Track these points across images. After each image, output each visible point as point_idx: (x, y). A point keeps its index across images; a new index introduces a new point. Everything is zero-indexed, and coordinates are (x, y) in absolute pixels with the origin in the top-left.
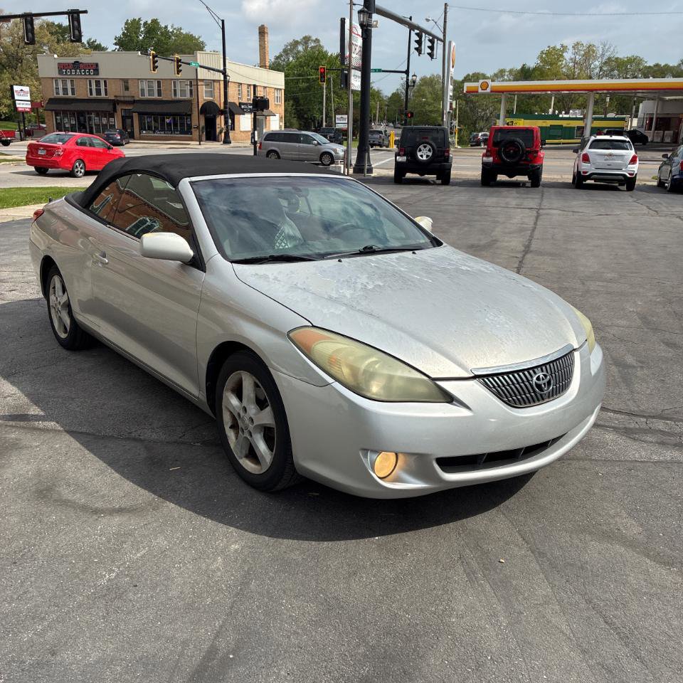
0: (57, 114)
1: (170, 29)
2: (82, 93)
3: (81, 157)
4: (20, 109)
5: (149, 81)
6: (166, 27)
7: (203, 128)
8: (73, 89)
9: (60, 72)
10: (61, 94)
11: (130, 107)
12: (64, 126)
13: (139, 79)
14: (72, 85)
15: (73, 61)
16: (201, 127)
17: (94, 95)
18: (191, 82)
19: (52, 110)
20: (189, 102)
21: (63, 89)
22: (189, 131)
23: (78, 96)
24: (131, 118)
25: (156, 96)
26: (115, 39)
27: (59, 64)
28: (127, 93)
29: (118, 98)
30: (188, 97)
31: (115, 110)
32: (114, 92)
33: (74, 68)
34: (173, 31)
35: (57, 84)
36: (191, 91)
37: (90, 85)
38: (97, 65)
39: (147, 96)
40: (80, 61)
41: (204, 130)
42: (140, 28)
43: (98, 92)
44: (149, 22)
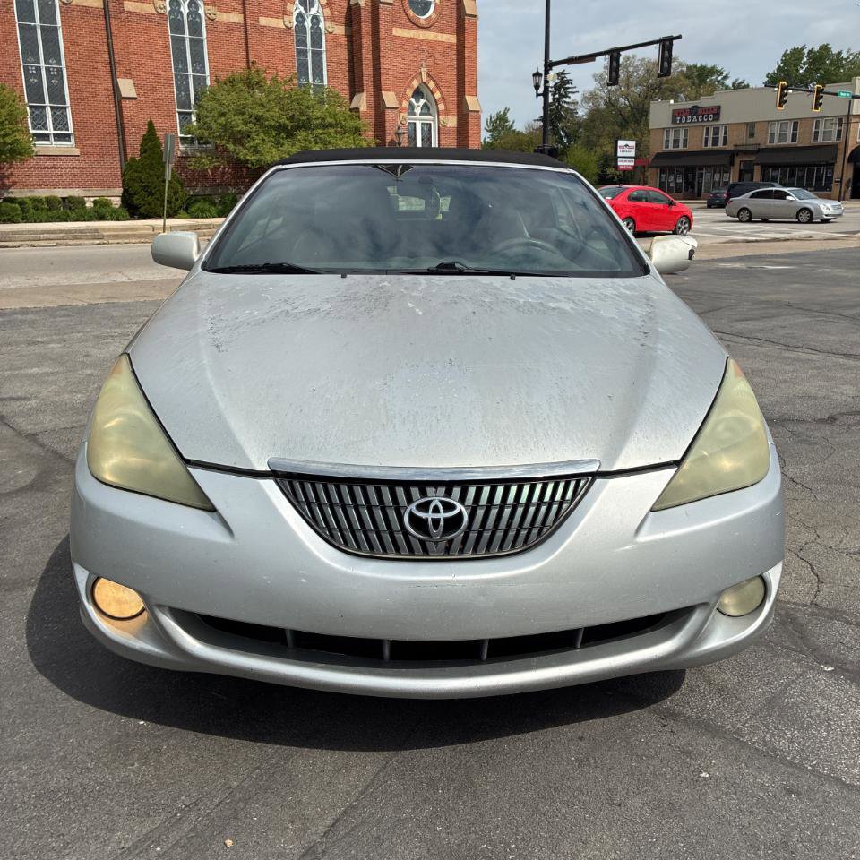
0: (662, 172)
1: (844, 55)
2: (695, 145)
3: (632, 215)
4: (621, 167)
5: (783, 123)
6: (840, 53)
7: (849, 181)
8: (685, 141)
9: (674, 121)
10: (671, 148)
11: (752, 158)
12: (669, 185)
13: (769, 122)
14: (685, 135)
15: (690, 107)
16: (845, 179)
17: (710, 145)
18: (841, 120)
19: (657, 167)
20: (834, 147)
21: (674, 140)
22: (828, 187)
23: (691, 147)
24: (752, 172)
25: (789, 142)
26: (767, 77)
27: (674, 111)
28: (751, 141)
29: (740, 148)
30: (834, 139)
31: (732, 163)
32: (736, 139)
33: (691, 114)
34: (848, 58)
35: (668, 136)
36: (839, 132)
37: (707, 133)
38: (719, 108)
39: (776, 143)
40: (699, 105)
41: (851, 184)
42: (803, 58)
43: (715, 142)
44: (817, 49)
